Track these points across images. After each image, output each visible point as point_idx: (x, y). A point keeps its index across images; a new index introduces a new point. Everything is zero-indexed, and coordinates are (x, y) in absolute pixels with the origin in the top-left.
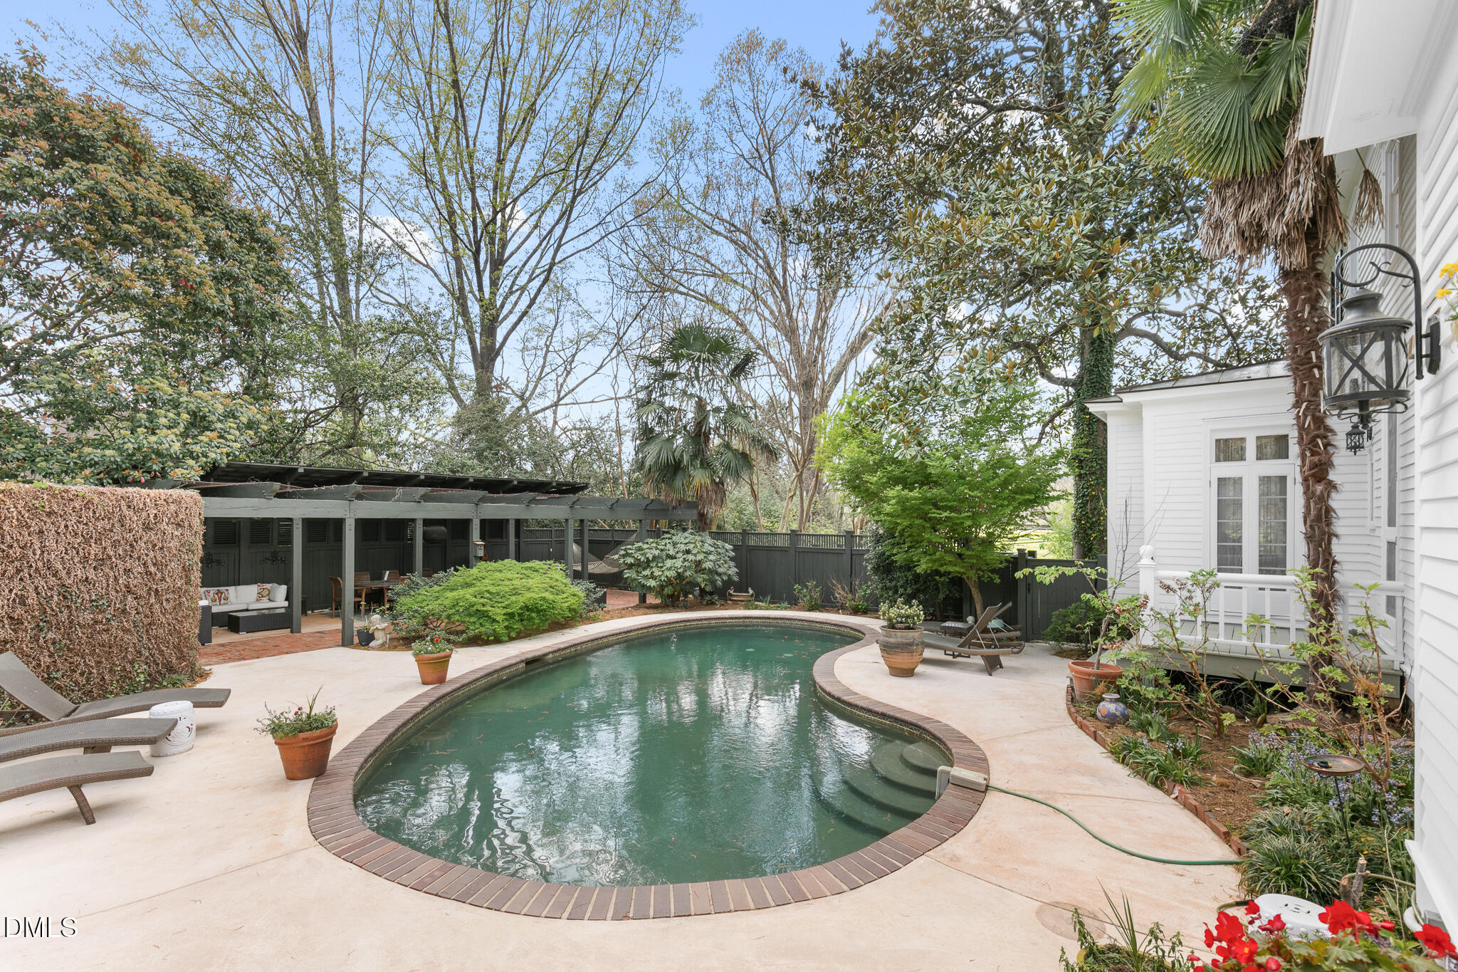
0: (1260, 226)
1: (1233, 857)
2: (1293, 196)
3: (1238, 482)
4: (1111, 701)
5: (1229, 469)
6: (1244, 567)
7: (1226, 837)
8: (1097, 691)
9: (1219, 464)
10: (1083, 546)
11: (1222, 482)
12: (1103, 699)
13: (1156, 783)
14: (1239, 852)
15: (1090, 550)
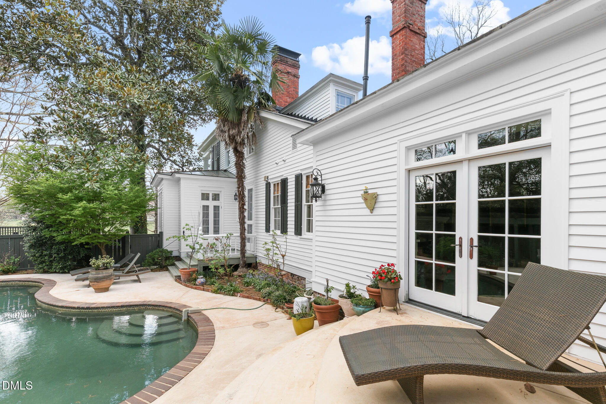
0: (234, 137)
1: (264, 303)
2: (243, 132)
3: (208, 207)
4: (202, 278)
5: (206, 203)
6: (220, 233)
7: (259, 300)
8: (193, 277)
9: (203, 201)
10: (135, 229)
11: (204, 206)
12: (198, 278)
13: (233, 295)
14: (264, 301)
15: (138, 230)
